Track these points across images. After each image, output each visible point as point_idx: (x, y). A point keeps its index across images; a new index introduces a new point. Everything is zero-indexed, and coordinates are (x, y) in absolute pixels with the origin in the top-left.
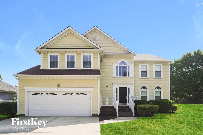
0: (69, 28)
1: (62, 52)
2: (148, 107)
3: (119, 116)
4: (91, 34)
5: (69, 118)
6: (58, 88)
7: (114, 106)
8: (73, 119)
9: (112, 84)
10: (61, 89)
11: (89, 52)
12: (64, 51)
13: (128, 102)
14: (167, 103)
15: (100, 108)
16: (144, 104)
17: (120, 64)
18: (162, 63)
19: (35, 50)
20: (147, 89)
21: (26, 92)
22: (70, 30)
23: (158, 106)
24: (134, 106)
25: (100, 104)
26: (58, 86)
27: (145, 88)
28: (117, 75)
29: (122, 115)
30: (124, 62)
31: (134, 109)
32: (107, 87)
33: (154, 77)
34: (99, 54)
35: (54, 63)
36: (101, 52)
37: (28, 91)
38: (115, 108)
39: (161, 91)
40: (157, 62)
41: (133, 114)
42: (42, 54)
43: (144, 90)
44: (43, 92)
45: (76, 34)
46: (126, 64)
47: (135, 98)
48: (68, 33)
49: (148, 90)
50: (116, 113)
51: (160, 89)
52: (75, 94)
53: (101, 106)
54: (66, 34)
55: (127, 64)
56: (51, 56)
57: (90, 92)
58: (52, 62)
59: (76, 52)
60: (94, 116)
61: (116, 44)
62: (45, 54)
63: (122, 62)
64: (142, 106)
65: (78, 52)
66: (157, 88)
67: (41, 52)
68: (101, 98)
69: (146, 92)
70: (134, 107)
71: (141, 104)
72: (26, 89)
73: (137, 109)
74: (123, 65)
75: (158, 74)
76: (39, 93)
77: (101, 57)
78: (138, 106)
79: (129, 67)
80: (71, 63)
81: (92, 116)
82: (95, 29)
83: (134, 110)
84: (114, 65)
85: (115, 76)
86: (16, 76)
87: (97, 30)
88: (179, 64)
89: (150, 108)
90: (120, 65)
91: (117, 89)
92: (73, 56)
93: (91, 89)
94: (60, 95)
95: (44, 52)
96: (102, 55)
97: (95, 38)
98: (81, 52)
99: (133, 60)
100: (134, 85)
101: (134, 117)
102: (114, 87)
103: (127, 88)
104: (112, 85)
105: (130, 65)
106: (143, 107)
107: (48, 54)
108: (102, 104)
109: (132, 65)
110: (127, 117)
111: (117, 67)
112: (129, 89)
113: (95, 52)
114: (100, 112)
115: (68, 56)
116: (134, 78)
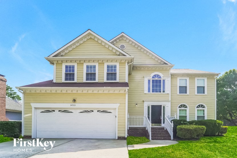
0: (89, 31)
1: (80, 61)
2: (192, 128)
3: (152, 139)
4: (117, 42)
5: (87, 141)
6: (73, 104)
7: (145, 128)
8: (91, 142)
9: (143, 101)
10: (77, 105)
11: (114, 61)
12: (82, 60)
13: (164, 123)
14: (215, 124)
15: (128, 130)
16: (185, 124)
17: (153, 77)
18: (206, 77)
19: (47, 59)
20: (186, 107)
21: (33, 109)
22: (90, 34)
23: (205, 127)
24: (173, 126)
25: (128, 125)
26: (74, 101)
27: (185, 106)
28: (149, 91)
29: (157, 138)
30: (158, 75)
31: (172, 130)
32: (137, 105)
33: (196, 93)
34: (127, 64)
35: (70, 75)
36: (130, 61)
37: (36, 108)
38: (147, 130)
39: (204, 110)
40: (200, 76)
41: (171, 137)
42: (55, 64)
43: (183, 108)
44: (55, 109)
45: (98, 39)
46: (160, 77)
47: (173, 118)
48: (87, 38)
49: (188, 109)
50: (149, 135)
51: (204, 107)
52: (95, 111)
53: (129, 127)
54: (85, 40)
55: (162, 78)
56: (66, 67)
57: (115, 109)
58: (68, 74)
59: (98, 61)
60: (121, 139)
61: (148, 54)
62: (59, 63)
63: (155, 75)
64: (183, 126)
65: (100, 62)
66: (199, 106)
67: (54, 62)
68: (128, 118)
69: (185, 111)
70: (172, 129)
71: (182, 124)
72: (34, 105)
73: (176, 130)
74: (156, 79)
75: (201, 90)
76: (50, 110)
77: (130, 69)
78: (178, 127)
79: (164, 81)
80: (91, 75)
81: (118, 139)
82: (123, 36)
83: (172, 132)
84: (145, 79)
85: (146, 91)
86: (20, 89)
87: (125, 37)
88: (220, 82)
89: (195, 130)
90: (154, 79)
91: (149, 107)
92: (95, 67)
93: (116, 106)
94: (76, 113)
95: (57, 62)
96: (131, 65)
97: (123, 47)
98: (104, 62)
99: (170, 73)
100: (170, 103)
101: (173, 140)
102: (145, 105)
103: (161, 106)
104: (143, 103)
105: (165, 79)
106: (186, 127)
107: (62, 64)
108: (130, 125)
109: (168, 79)
110: (164, 141)
111: (149, 81)
112: (164, 107)
113: (123, 61)
114: (128, 134)
115: (87, 67)
116: (170, 94)
